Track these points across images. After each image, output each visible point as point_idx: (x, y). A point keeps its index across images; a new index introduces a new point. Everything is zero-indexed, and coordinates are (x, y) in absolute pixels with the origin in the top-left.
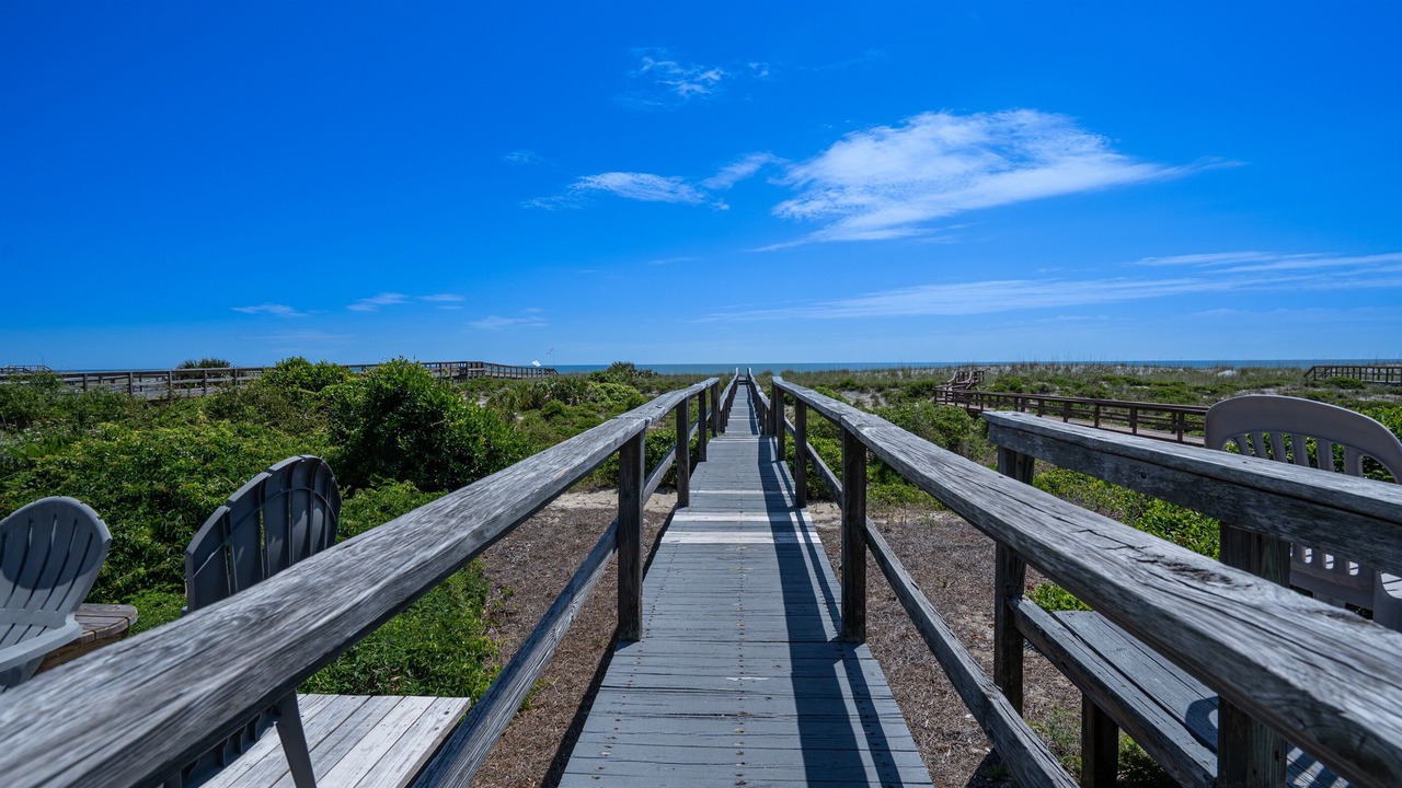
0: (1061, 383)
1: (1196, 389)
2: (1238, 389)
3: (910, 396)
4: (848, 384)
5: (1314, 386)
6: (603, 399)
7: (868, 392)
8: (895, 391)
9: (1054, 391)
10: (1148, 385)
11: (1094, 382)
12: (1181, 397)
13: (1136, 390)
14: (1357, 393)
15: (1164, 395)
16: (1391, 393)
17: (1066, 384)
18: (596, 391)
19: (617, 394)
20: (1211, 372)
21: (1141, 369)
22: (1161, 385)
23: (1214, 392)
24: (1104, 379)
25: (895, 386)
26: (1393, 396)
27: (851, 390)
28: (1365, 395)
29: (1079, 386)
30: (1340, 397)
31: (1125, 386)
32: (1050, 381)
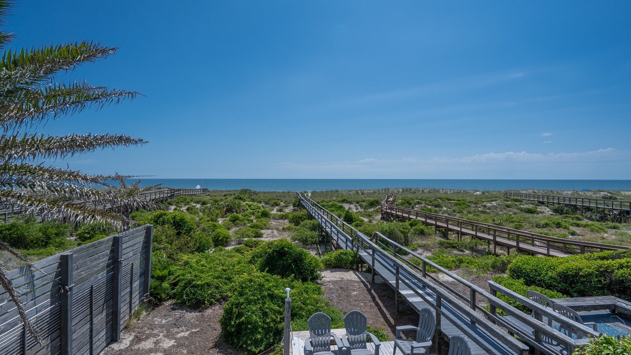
0: (424, 200)
1: (470, 202)
2: (484, 202)
3: (370, 205)
4: (345, 200)
5: (507, 201)
6: (247, 210)
7: (353, 204)
8: (364, 204)
9: (422, 203)
10: (454, 200)
11: (436, 200)
12: (465, 205)
13: (450, 203)
14: (520, 204)
15: (460, 205)
16: (531, 204)
17: (427, 201)
18: (244, 206)
19: (252, 207)
20: (472, 192)
21: (449, 191)
22: (458, 200)
23: (476, 203)
24: (439, 198)
25: (363, 201)
26: (531, 205)
27: (346, 203)
28: (523, 205)
29: (431, 202)
30: (516, 205)
31: (447, 201)
32: (421, 199)
